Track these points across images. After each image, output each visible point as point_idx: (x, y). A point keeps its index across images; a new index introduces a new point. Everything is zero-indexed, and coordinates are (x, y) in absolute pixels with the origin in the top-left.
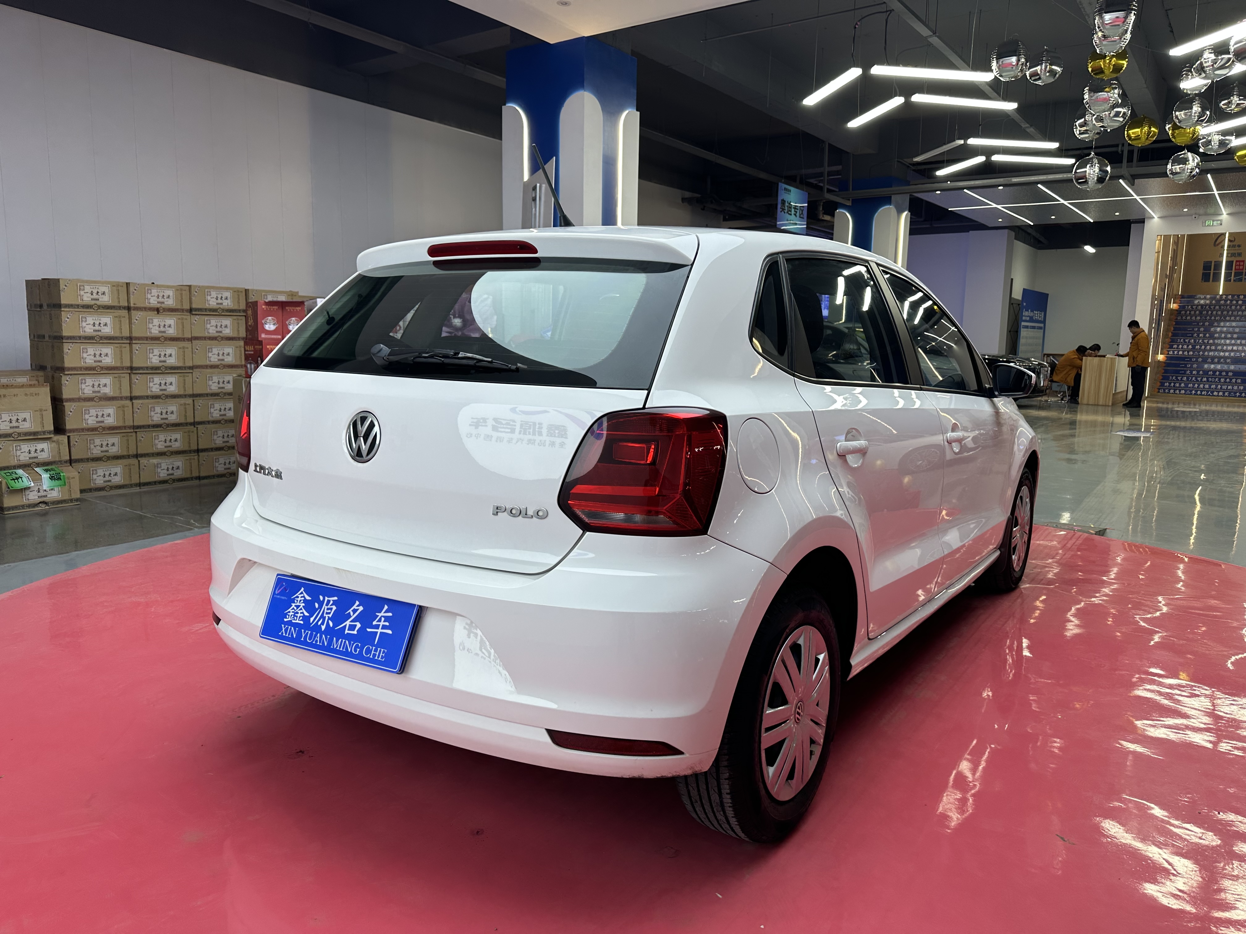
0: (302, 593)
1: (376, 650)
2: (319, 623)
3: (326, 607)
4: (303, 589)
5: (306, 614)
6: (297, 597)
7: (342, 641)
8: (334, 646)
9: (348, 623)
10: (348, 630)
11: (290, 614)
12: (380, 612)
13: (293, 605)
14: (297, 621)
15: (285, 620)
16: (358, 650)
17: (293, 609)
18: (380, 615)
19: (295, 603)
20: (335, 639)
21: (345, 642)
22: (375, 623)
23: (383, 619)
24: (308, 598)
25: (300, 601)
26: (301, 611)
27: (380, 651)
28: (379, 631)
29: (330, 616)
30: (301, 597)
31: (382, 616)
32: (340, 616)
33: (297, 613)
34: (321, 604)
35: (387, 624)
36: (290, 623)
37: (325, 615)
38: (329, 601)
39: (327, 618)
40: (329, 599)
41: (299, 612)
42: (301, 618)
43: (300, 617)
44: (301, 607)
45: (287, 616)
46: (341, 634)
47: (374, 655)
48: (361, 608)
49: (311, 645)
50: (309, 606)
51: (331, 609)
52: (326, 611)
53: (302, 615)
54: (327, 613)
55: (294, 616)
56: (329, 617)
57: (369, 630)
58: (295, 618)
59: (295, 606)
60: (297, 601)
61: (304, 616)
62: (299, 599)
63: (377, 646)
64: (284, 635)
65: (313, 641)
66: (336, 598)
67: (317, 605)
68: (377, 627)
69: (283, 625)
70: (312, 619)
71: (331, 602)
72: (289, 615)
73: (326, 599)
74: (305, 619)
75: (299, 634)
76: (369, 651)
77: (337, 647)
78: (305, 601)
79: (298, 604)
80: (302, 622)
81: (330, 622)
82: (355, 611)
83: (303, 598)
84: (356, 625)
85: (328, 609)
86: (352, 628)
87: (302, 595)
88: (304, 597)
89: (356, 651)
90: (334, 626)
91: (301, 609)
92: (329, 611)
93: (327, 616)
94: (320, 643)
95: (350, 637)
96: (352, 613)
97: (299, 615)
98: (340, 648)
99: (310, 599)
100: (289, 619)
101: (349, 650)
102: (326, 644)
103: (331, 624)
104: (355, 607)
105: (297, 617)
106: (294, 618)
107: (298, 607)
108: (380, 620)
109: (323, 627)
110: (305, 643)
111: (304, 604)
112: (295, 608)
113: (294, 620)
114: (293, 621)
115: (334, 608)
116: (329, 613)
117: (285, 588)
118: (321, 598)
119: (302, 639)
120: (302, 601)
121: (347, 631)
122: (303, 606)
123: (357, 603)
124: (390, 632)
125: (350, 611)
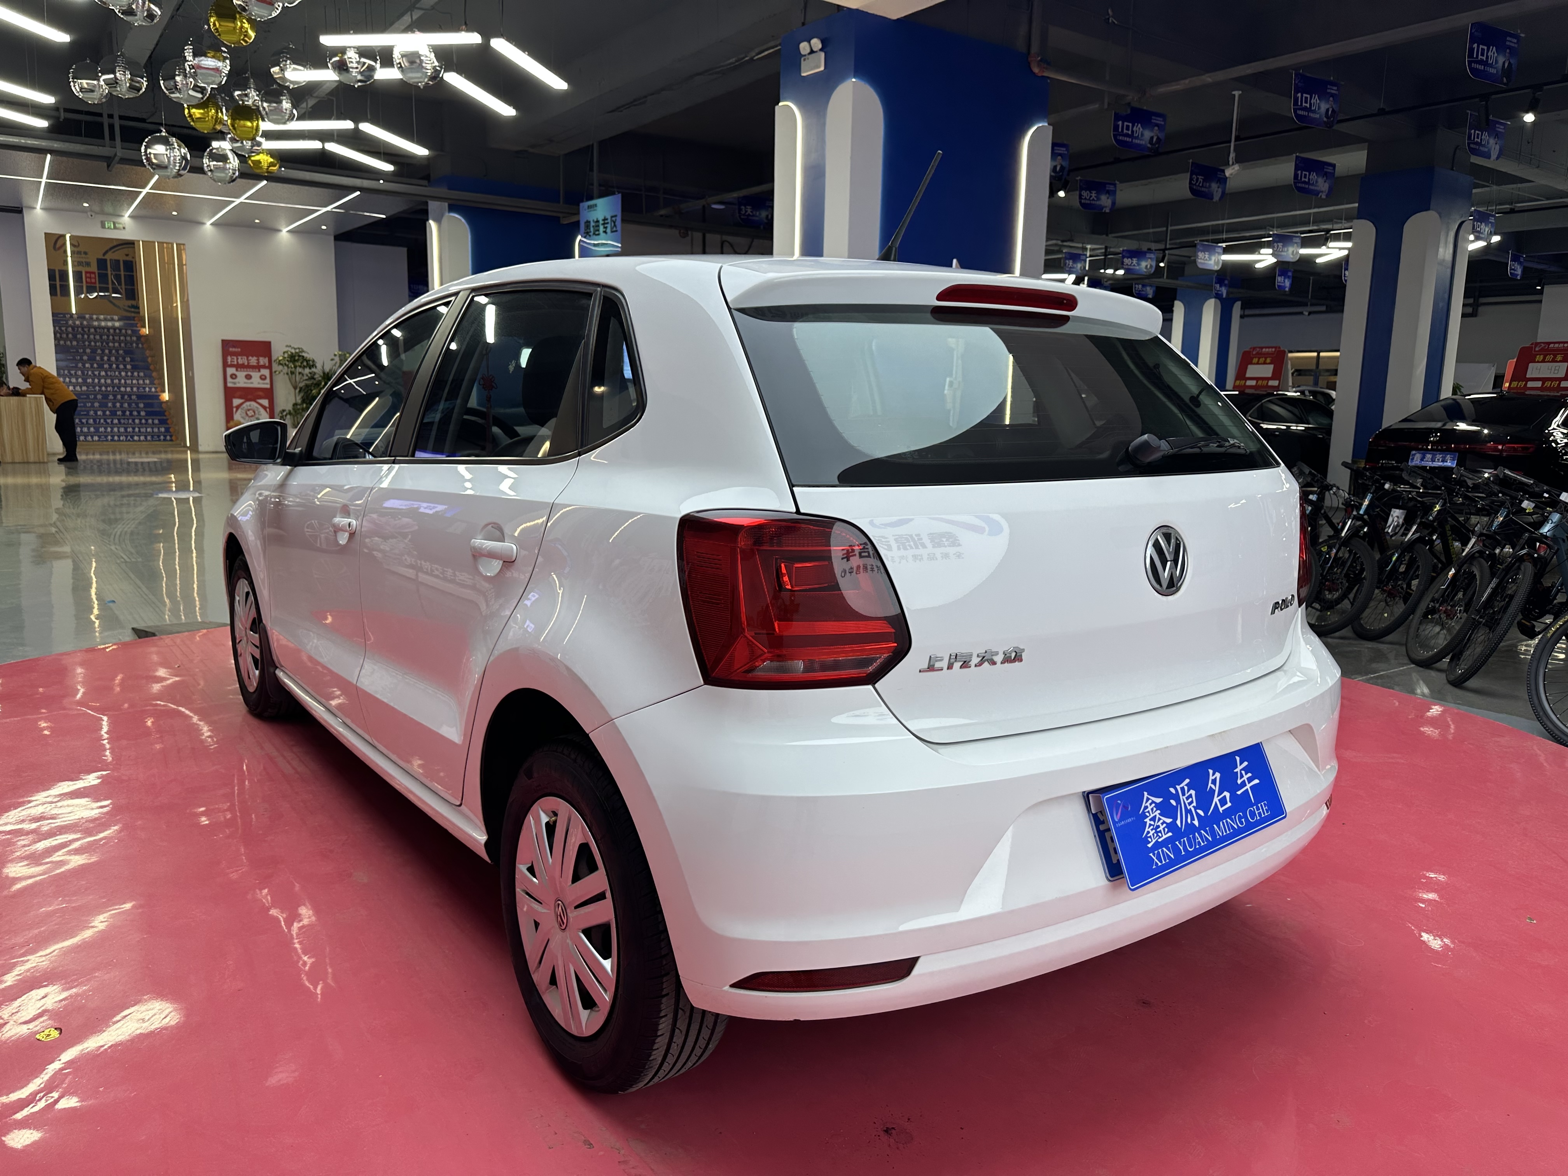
0: (1148, 799)
1: (1258, 809)
2: (1189, 821)
3: (1184, 797)
4: (1146, 793)
5: (1169, 821)
6: (1146, 807)
7: (1223, 823)
8: (1219, 835)
9: (1216, 799)
10: (1221, 807)
11: (1151, 834)
12: (1237, 767)
13: (1147, 820)
14: (1165, 837)
15: (1150, 845)
16: (1243, 820)
17: (1150, 825)
18: (1238, 770)
19: (1148, 817)
20: (1215, 826)
21: (1227, 821)
22: (1239, 782)
23: (1243, 772)
24: (1158, 800)
25: (1152, 809)
26: (1161, 821)
27: (1261, 805)
28: (1248, 786)
29: (1194, 804)
30: (1151, 804)
31: (1241, 770)
32: (1204, 798)
33: (1158, 827)
34: (1176, 797)
35: (1250, 775)
36: (1157, 845)
37: (1189, 808)
38: (1182, 789)
39: (1193, 809)
40: (1181, 786)
41: (1159, 823)
42: (1166, 830)
43: (1164, 829)
44: (1158, 816)
45: (1150, 840)
46: (1217, 817)
47: (1260, 814)
48: (1218, 775)
49: (1197, 852)
50: (1166, 810)
51: (1190, 796)
52: (1187, 802)
53: (1165, 825)
54: (1190, 804)
55: (1157, 832)
56: (1194, 807)
57: (1239, 793)
58: (1160, 834)
59: (1150, 820)
60: (1148, 812)
61: (1169, 826)
62: (1149, 809)
63: (1256, 804)
64: (1160, 864)
65: (1195, 846)
66: (1187, 781)
67: (1173, 802)
68: (1243, 784)
69: (1151, 855)
70: (1178, 822)
71: (1186, 788)
72: (1150, 837)
73: (1178, 787)
74: (1171, 827)
75: (1176, 850)
76: (1253, 814)
77: (1223, 833)
78: (1158, 806)
79: (1152, 815)
80: (1170, 834)
81: (1198, 811)
82: (1214, 782)
83: (1153, 805)
84: (1225, 796)
85: (1187, 798)
86: (1223, 802)
87: (1150, 801)
88: (1153, 802)
89: (1242, 823)
90: (1206, 812)
91: (1159, 819)
92: (1190, 799)
93: (1191, 807)
94: (1204, 842)
95: (1228, 813)
96: (1213, 786)
97: (1161, 828)
98: (1226, 832)
99: (1161, 799)
100: (1154, 841)
101: (1236, 827)
102: (1210, 839)
103: (1201, 813)
104: (1211, 778)
105: (1160, 832)
106: (1158, 835)
107: (1153, 819)
108: (1242, 776)
109: (1196, 823)
110: (1189, 855)
111: (1159, 812)
112: (1152, 823)
113: (1160, 837)
114: (1160, 840)
115: (1193, 792)
116: (1192, 802)
117: (1124, 806)
118: (1172, 790)
119: (1183, 853)
120: (1155, 809)
121: (1221, 809)
122: (1159, 814)
123: (1211, 771)
124: (1256, 781)
125: (1210, 784)
